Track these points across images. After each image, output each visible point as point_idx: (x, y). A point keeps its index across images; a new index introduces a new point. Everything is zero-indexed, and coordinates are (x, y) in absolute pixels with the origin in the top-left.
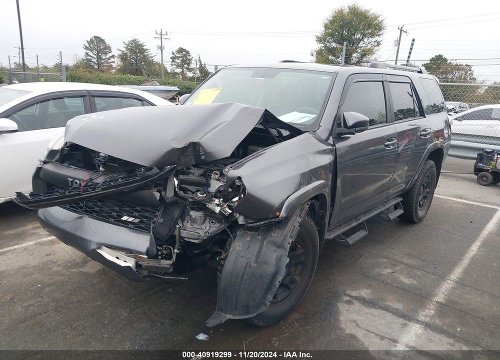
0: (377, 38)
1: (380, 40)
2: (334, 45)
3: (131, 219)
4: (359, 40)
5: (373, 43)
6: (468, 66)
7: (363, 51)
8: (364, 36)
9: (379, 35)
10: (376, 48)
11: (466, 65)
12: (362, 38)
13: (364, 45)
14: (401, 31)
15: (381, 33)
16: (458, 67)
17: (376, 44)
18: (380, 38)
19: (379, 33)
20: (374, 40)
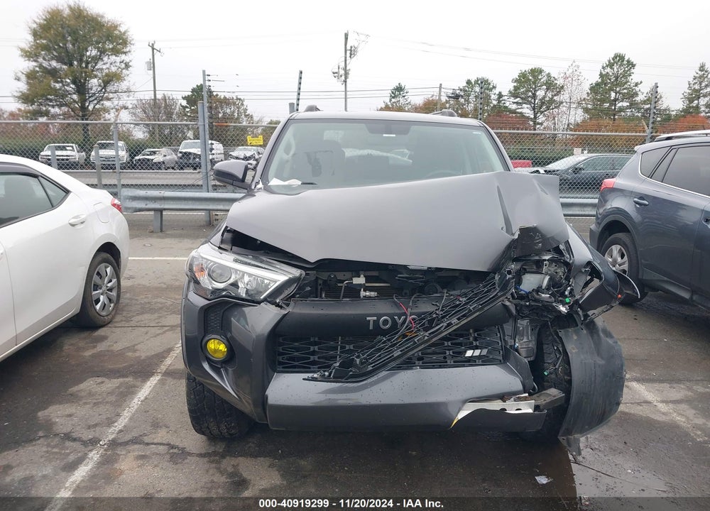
0: (123, 57)
1: (128, 61)
2: (54, 64)
3: (477, 352)
4: (96, 59)
5: (118, 64)
6: (240, 99)
7: (107, 75)
8: (103, 52)
9: (125, 53)
10: (124, 71)
11: (237, 99)
12: (100, 56)
13: (104, 67)
14: (153, 49)
15: (127, 50)
16: (226, 102)
17: (123, 66)
18: (127, 57)
19: (125, 50)
20: (118, 59)
